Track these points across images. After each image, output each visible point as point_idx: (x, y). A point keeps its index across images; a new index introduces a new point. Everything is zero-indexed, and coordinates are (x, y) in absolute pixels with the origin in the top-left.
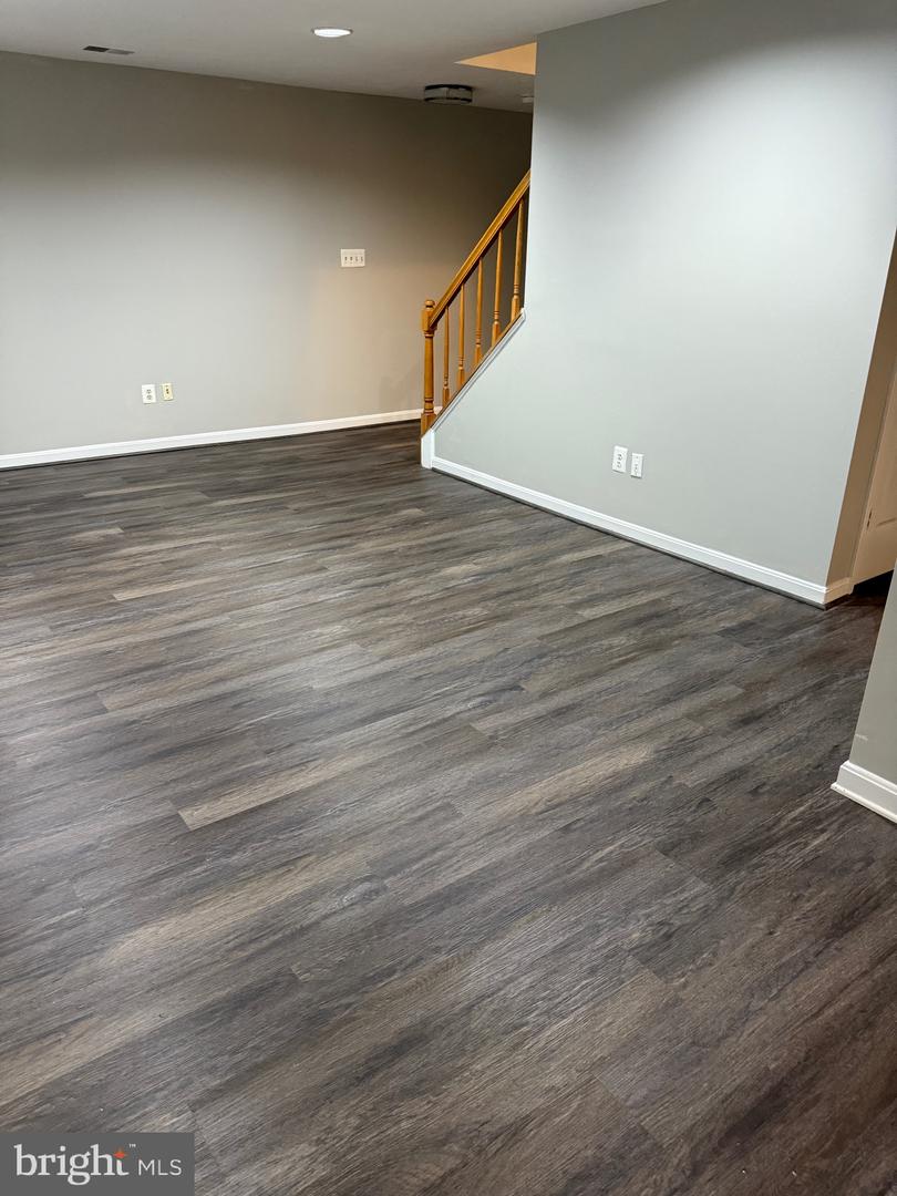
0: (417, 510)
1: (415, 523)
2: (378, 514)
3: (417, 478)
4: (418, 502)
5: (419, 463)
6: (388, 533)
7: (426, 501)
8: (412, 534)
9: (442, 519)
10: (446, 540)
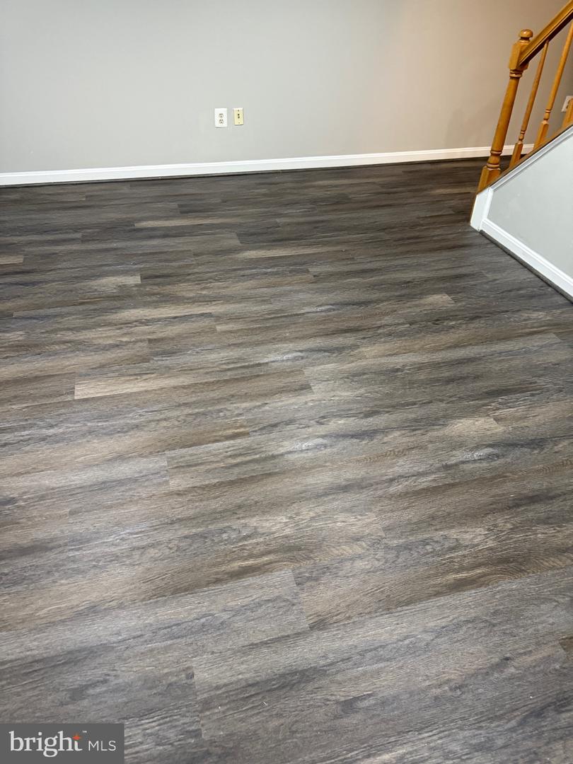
0: (446, 297)
1: (437, 321)
2: (400, 298)
3: (461, 243)
4: (451, 283)
5: (468, 220)
6: (401, 335)
7: (462, 283)
8: (430, 340)
9: (473, 319)
10: (470, 360)
